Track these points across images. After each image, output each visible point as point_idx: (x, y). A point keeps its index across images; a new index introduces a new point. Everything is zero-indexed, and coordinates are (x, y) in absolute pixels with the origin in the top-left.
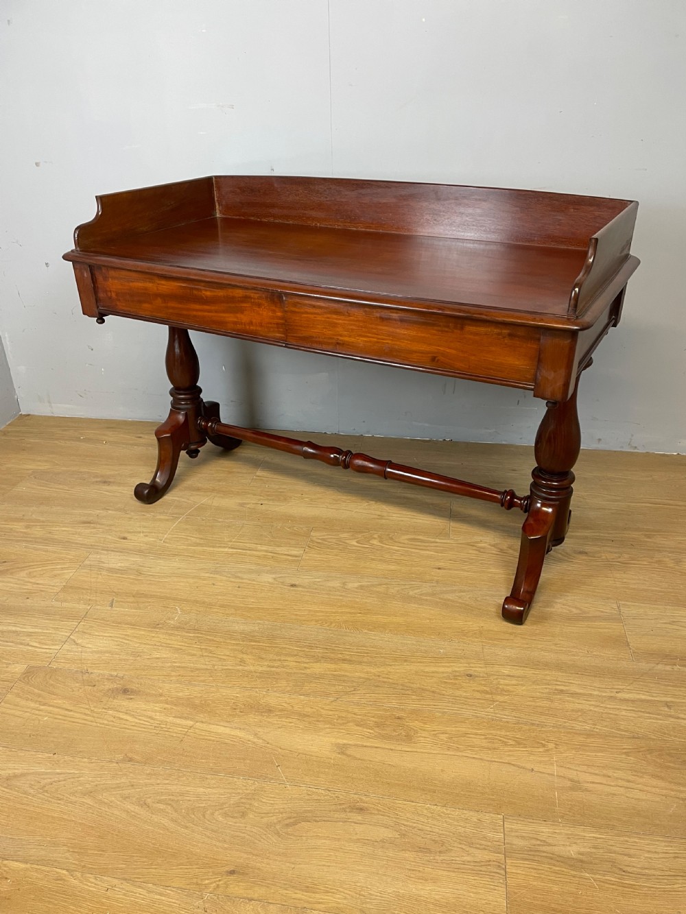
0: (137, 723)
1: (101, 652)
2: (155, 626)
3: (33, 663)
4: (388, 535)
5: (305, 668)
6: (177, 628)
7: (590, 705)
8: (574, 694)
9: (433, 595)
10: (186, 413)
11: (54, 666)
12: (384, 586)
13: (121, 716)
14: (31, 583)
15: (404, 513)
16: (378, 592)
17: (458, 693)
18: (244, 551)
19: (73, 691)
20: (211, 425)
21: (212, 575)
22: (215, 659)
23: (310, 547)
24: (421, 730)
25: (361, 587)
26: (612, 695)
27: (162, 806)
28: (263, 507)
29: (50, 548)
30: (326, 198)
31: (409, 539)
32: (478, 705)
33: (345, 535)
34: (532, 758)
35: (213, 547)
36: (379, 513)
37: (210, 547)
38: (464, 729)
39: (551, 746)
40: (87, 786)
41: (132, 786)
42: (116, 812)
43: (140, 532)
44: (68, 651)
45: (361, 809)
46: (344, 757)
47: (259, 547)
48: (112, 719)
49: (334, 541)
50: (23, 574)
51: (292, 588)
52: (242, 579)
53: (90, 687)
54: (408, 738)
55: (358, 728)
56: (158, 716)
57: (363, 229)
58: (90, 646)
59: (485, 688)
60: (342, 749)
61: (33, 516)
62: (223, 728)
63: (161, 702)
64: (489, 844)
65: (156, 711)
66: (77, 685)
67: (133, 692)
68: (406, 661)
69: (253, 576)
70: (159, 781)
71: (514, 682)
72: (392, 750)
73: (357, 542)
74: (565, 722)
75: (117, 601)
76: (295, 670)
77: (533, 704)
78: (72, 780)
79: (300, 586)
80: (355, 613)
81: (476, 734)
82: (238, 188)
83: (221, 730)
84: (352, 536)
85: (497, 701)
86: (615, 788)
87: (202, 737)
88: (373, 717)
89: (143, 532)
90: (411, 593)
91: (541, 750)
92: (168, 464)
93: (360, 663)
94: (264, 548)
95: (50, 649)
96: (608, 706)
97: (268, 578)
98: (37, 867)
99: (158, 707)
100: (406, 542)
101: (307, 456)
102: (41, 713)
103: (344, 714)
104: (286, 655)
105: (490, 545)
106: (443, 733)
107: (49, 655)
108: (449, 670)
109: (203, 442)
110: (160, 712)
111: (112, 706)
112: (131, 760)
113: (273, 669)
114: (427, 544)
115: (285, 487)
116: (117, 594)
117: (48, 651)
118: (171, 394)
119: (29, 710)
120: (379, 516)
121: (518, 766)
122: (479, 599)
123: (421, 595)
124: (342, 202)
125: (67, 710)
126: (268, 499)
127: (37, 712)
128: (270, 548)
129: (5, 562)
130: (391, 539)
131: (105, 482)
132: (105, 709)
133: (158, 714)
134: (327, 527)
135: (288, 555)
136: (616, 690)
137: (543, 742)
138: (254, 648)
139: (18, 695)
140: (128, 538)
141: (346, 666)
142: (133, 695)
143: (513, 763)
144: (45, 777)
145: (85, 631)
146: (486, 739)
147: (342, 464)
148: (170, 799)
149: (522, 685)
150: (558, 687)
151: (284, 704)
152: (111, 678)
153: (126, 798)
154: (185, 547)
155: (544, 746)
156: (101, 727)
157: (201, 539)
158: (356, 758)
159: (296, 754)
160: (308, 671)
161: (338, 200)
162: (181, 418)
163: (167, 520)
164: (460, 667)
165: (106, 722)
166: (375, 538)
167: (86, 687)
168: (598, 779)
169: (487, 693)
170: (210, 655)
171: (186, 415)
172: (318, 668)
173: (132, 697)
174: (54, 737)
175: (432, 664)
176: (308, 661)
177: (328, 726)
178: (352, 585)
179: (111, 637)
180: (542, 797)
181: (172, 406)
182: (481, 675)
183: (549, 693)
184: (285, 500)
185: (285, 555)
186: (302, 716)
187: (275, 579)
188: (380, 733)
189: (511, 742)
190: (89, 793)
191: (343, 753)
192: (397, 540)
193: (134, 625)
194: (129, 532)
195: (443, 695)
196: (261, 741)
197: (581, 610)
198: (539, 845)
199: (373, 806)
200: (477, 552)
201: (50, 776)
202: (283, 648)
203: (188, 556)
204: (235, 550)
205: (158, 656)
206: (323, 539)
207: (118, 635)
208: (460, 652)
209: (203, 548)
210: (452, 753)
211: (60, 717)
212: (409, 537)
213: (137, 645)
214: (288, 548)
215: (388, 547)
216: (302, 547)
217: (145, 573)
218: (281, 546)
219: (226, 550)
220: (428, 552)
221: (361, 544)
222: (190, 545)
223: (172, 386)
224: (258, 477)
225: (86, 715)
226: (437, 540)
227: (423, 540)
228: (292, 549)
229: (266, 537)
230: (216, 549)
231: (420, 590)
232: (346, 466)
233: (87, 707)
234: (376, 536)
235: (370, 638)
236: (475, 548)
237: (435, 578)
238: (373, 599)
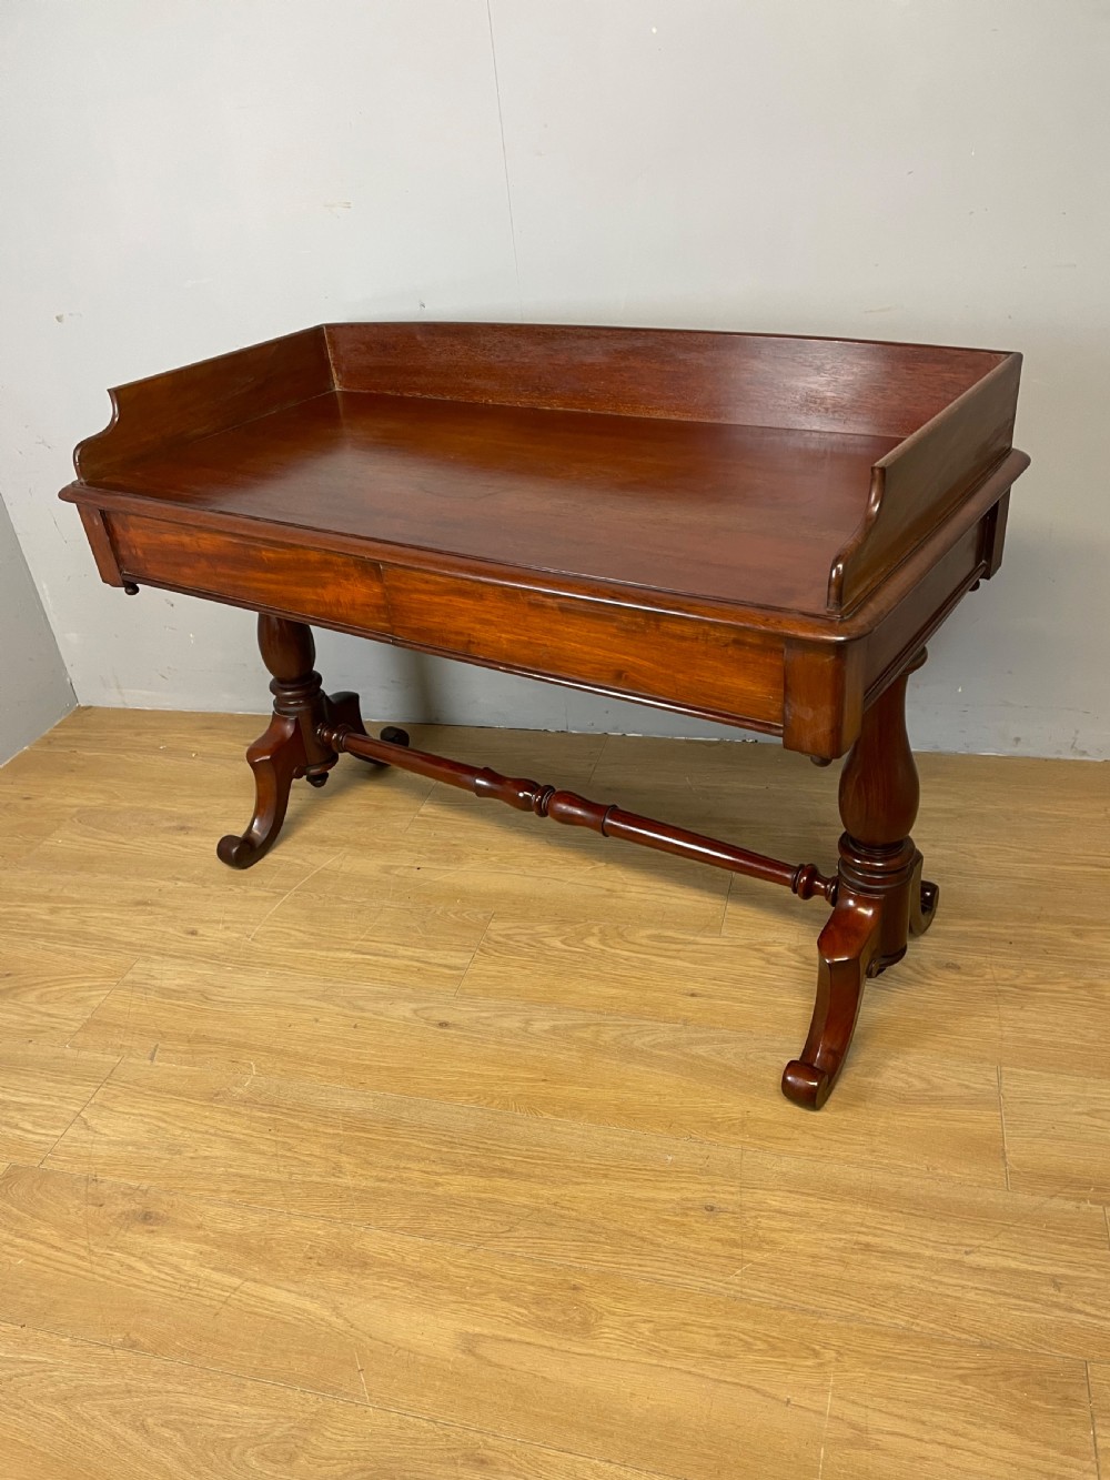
0: (154, 1277)
1: (122, 1143)
2: (214, 1097)
3: (19, 1160)
4: (617, 928)
5: (436, 1184)
6: (245, 1102)
7: (913, 1276)
8: (888, 1254)
9: (673, 1046)
10: (297, 721)
11: (50, 1165)
12: (594, 1028)
13: (132, 1261)
14: (40, 1013)
15: (651, 884)
16: (581, 1039)
17: (684, 1242)
18: (375, 958)
19: (69, 1214)
20: (337, 737)
21: (316, 1003)
22: (295, 1163)
23: (482, 950)
24: (609, 1312)
25: (554, 1029)
26: (957, 1257)
27: (167, 1433)
28: (420, 874)
29: (79, 951)
30: (498, 357)
31: (649, 937)
32: (715, 1268)
33: (543, 929)
34: (791, 1377)
35: (329, 949)
36: (607, 885)
37: (322, 950)
38: (682, 1315)
39: (830, 1355)
40: (63, 1386)
41: (129, 1392)
42: (98, 1437)
43: (218, 922)
44: (74, 1139)
45: (483, 1462)
46: (471, 1360)
47: (402, 951)
48: (118, 1268)
49: (524, 938)
50: (31, 997)
51: (442, 1030)
52: (362, 1010)
53: (95, 1208)
54: (586, 1328)
55: (505, 1304)
56: (188, 1266)
57: (561, 409)
58: (106, 1131)
59: (733, 1235)
60: (470, 1344)
61: (65, 891)
62: (284, 1294)
63: (199, 1240)
65: (185, 1257)
66: (77, 1202)
67: (158, 1219)
68: (605, 1175)
69: (382, 1005)
70: (170, 1387)
71: (786, 1224)
72: (552, 1349)
73: (563, 942)
74: (863, 1310)
75: (163, 1050)
76: (419, 1189)
77: (812, 1269)
78: (42, 1375)
79: (455, 1026)
80: (535, 1080)
81: (702, 1326)
82: (363, 344)
83: (282, 1297)
84: (557, 929)
85: (749, 1261)
86: (929, 1447)
87: (249, 1309)
88: (532, 1284)
89: (224, 922)
90: (637, 1043)
91: (810, 1363)
92: (271, 802)
93: (529, 1177)
94: (410, 952)
95: (47, 1135)
96: (945, 1280)
97: (404, 1010)
99: (191, 1248)
100: (644, 941)
101: (480, 791)
102: (15, 1251)
103: (485, 1276)
104: (409, 1158)
105: (789, 950)
106: (645, 1321)
107: (43, 1147)
108: (676, 1196)
109: (334, 759)
110: (193, 1258)
111: (122, 1244)
112: (134, 1345)
113: (384, 1185)
114: (679, 948)
115: (460, 835)
116: (164, 1035)
117: (43, 1138)
118: (273, 690)
120: (608, 890)
121: (764, 1394)
122: (751, 1056)
123: (653, 1046)
124: (524, 363)
125: (53, 1247)
126: (430, 859)
127: (10, 1249)
128: (419, 953)
129: (8, 975)
130: (621, 935)
131: (182, 828)
132: (110, 1248)
133: (190, 1262)
134: (518, 912)
135: (446, 966)
136: (965, 1249)
137: (817, 1347)
138: (360, 1144)
140: (201, 932)
141: (501, 1182)
142: (158, 1224)
143: (757, 1386)
145: (106, 1103)
146: (718, 1335)
147: (536, 809)
148: (181, 1421)
149: (799, 1231)
150: (863, 1239)
151: (390, 1253)
152: (129, 1191)
153: (115, 1412)
154: (284, 950)
155: (816, 1354)
156: (100, 1282)
157: (312, 934)
158: (490, 1363)
159: (394, 1350)
160: (440, 1191)
161: (517, 360)
162: (289, 729)
163: (265, 899)
164: (696, 1192)
165: (108, 1273)
166: (593, 934)
167: (89, 1207)
168: (901, 1427)
169: (734, 1243)
170: (289, 1154)
171: (297, 723)
172: (458, 1185)
175: (651, 1184)
176: (442, 1171)
177: (453, 1298)
178: (540, 1025)
179: (141, 1115)
180: (796, 1456)
181: (277, 710)
182: (730, 1208)
183: (844, 1250)
184: (459, 859)
185: (440, 965)
186: (417, 1277)
188: (538, 1317)
189: (760, 1345)
190: (63, 1400)
191: (470, 1352)
192: (630, 939)
193: (180, 1095)
194: (202, 921)
195: (659, 1245)
196: (340, 1321)
197: (929, 1082)
199: (504, 1457)
200: (762, 963)
201: (11, 1366)
202: (408, 1144)
203: (285, 966)
204: (360, 956)
205: (207, 1154)
206: (508, 936)
207: (152, 1113)
208: (700, 1161)
209: (312, 951)
210: (655, 1362)
211: (41, 1260)
212: (649, 932)
213: (179, 1132)
214: (446, 953)
215: (613, 951)
216: (471, 951)
217: (214, 998)
218: (436, 949)
219: (347, 955)
220: (679, 963)
221: (569, 946)
222: (292, 946)
223: (272, 677)
224: (422, 816)
225: (82, 1258)
226: (698, 939)
227: (674, 938)
228: (453, 953)
229: (416, 932)
230: (331, 954)
231: (654, 1037)
232: (543, 813)
233: (85, 1243)
234: (595, 930)
235: (552, 1130)
236: (762, 955)
237: (683, 1013)
238: (571, 1053)
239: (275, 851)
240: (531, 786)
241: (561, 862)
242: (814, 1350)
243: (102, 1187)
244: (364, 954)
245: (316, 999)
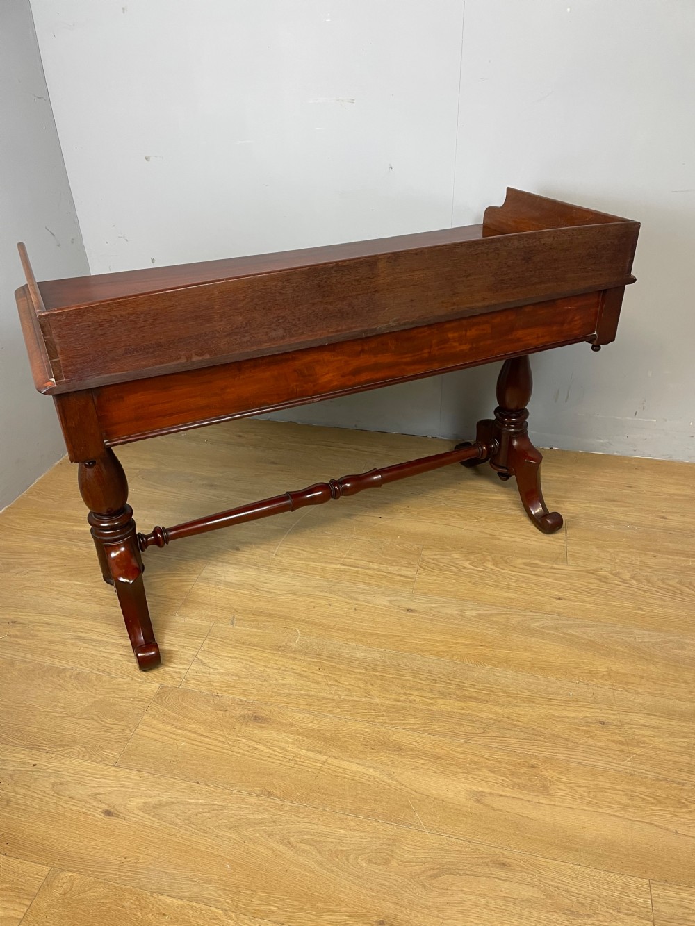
0: (271, 754)
1: (228, 674)
2: (278, 648)
3: (165, 683)
4: (502, 557)
5: (432, 704)
6: (299, 652)
9: (556, 628)
11: (183, 686)
12: (504, 616)
13: (254, 744)
14: (152, 595)
16: (498, 622)
17: (591, 741)
18: (356, 569)
19: (206, 715)
21: (327, 595)
22: (340, 689)
23: (422, 567)
24: (557, 781)
25: (479, 616)
27: (304, 847)
31: (525, 564)
32: (614, 757)
33: (456, 556)
34: (675, 819)
35: (326, 562)
36: (489, 531)
37: (321, 562)
38: (601, 783)
40: (232, 819)
41: (274, 822)
42: (262, 850)
43: (252, 543)
44: (197, 671)
45: (504, 865)
46: (481, 806)
47: (371, 565)
48: (247, 748)
49: (446, 561)
51: (409, 614)
52: (358, 600)
53: (222, 712)
54: (545, 789)
55: (492, 775)
56: (290, 747)
58: (216, 667)
59: (620, 738)
60: (478, 797)
61: (146, 520)
62: (356, 765)
63: (292, 732)
64: (637, 910)
65: (287, 742)
66: (209, 709)
67: (264, 720)
68: (534, 702)
69: (369, 598)
70: (299, 819)
71: (649, 733)
72: (529, 801)
73: (471, 564)
75: (238, 620)
76: (421, 706)
77: (672, 759)
78: (215, 812)
79: (417, 611)
80: (476, 645)
81: (615, 790)
83: (354, 767)
85: (634, 754)
87: (336, 774)
88: (507, 763)
89: (254, 543)
90: (533, 625)
91: (684, 810)
93: (487, 702)
94: (376, 566)
95: (180, 668)
97: (383, 600)
98: (192, 904)
99: (290, 737)
100: (522, 566)
102: (178, 737)
103: (476, 759)
104: (411, 688)
105: (611, 574)
106: (580, 787)
107: (178, 675)
108: (580, 715)
110: (293, 743)
111: (245, 734)
112: (270, 794)
113: (399, 703)
114: (545, 570)
116: (236, 610)
117: (177, 670)
119: (165, 734)
120: (490, 535)
121: (661, 828)
122: (604, 636)
123: (543, 628)
125: (202, 735)
127: (174, 736)
128: (383, 567)
130: (506, 562)
131: (211, 486)
132: (239, 737)
133: (291, 746)
134: (438, 545)
135: (401, 576)
137: (686, 802)
138: (378, 679)
139: (154, 717)
140: (240, 549)
141: (474, 704)
142: (265, 723)
143: (656, 823)
144: (190, 807)
145: (211, 650)
146: (626, 795)
148: (312, 840)
149: (659, 737)
151: (414, 743)
152: (240, 703)
153: (270, 835)
154: (298, 562)
155: (686, 806)
156: (238, 757)
157: (312, 553)
158: (493, 808)
159: (433, 799)
160: (435, 708)
163: (277, 531)
164: (592, 713)
165: (241, 751)
166: (489, 561)
167: (218, 712)
169: (621, 743)
170: (335, 683)
172: (444, 705)
173: (264, 725)
174: (193, 764)
175: (563, 708)
176: (433, 696)
177: (461, 770)
178: (470, 613)
179: (236, 658)
182: (614, 723)
183: (688, 748)
185: (398, 575)
186: (435, 758)
187: (390, 602)
188: (515, 782)
189: (651, 800)
190: (233, 828)
191: (479, 801)
192: (512, 564)
193: (257, 646)
194: (240, 543)
195: (577, 743)
196: (395, 782)
198: (688, 914)
199: (515, 862)
200: (598, 581)
201: (194, 807)
202: (407, 680)
203: (301, 571)
204: (346, 567)
205: (283, 682)
206: (435, 559)
207: (242, 657)
208: (590, 695)
209: (315, 563)
210: (592, 809)
211: (197, 743)
212: (524, 561)
213: (262, 669)
214: (399, 568)
215: (504, 571)
216: (414, 567)
217: (262, 589)
218: (394, 566)
219: (338, 566)
220: (546, 579)
221: (475, 567)
222: (302, 559)
225: (223, 742)
226: (555, 566)
227: (539, 565)
228: (403, 568)
229: (377, 554)
230: (328, 565)
231: (541, 623)
233: (222, 733)
234: (489, 558)
235: (494, 675)
236: (595, 577)
237: (556, 609)
238: (494, 630)
241: (457, 516)
242: (684, 803)
243: (222, 700)
244: (348, 566)
245: (326, 592)
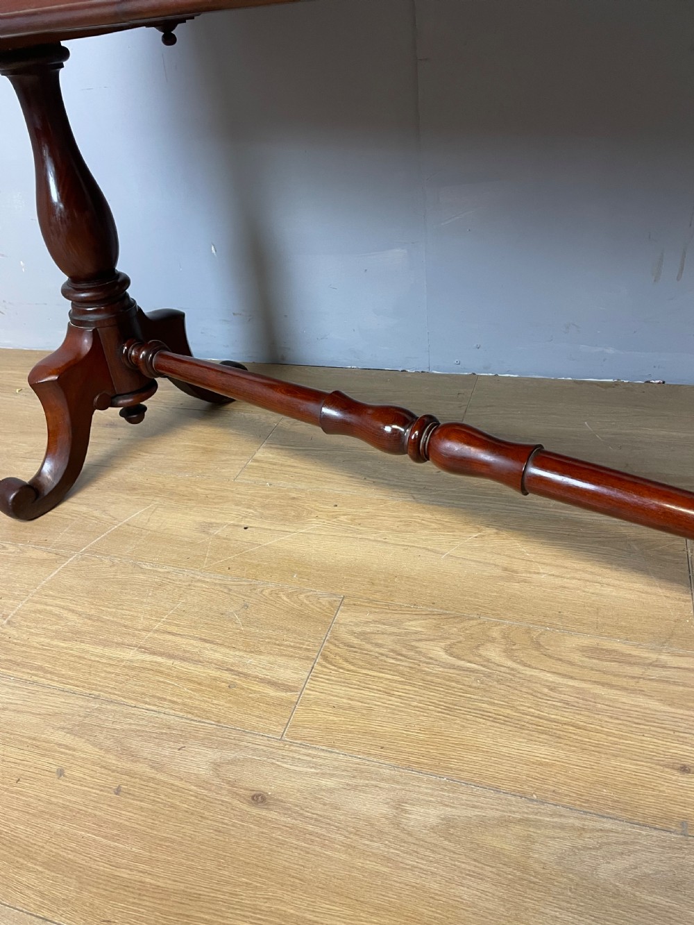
4: (528, 631)
10: (95, 332)
12: (518, 829)
15: (568, 563)
18: (170, 663)
20: (146, 357)
21: (69, 740)
23: (325, 658)
28: (247, 536)
31: (584, 650)
33: (415, 625)
35: (106, 643)
36: (503, 561)
37: (97, 643)
51: (255, 811)
69: (166, 752)
73: (449, 650)
79: (277, 803)
84: (437, 627)
92: (65, 438)
94: (218, 655)
97: (199, 761)
100: (577, 657)
101: (329, 426)
109: (151, 388)
114: (637, 671)
115: (302, 486)
118: (66, 293)
120: (505, 569)
123: (636, 883)
126: (262, 516)
128: (231, 656)
130: (538, 645)
134: (378, 596)
135: (272, 683)
147: (410, 450)
154: (48, 641)
157: (90, 617)
162: (86, 344)
163: (42, 562)
166: (493, 640)
171: (95, 335)
181: (73, 321)
184: (298, 517)
185: (263, 681)
187: (217, 765)
203: (39, 668)
204: (148, 657)
206: (363, 636)
209: (83, 646)
212: (586, 641)
214: (272, 658)
215: (529, 672)
216: (308, 658)
218: (260, 653)
219: (130, 654)
220: (641, 700)
221: (458, 657)
222: (58, 635)
223: (66, 278)
224: (256, 461)
226: (664, 658)
227: (623, 655)
228: (281, 660)
229: (232, 621)
230: (108, 652)
231: (630, 860)
232: (421, 455)
234: (495, 632)
237: (677, 809)
238: (484, 886)
239: (72, 499)
240: (402, 416)
241: (434, 526)
244: (154, 653)
245: (70, 732)
